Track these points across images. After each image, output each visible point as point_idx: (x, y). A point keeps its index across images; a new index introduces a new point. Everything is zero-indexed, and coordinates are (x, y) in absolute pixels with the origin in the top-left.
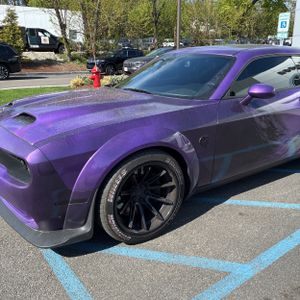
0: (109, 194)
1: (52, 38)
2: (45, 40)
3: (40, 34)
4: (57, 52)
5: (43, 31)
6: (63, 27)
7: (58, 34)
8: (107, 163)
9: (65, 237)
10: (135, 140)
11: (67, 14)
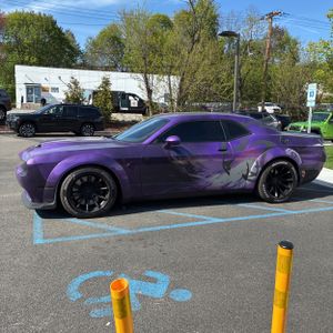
0: (65, 186)
1: (141, 101)
2: (134, 103)
3: (131, 98)
4: (144, 114)
5: (134, 96)
6: (150, 92)
7: (145, 97)
8: (65, 169)
9: (40, 206)
10: (82, 159)
11: (153, 79)
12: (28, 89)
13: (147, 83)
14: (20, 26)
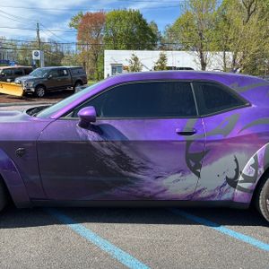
12: (113, 68)
13: (201, 57)
14: (115, 21)
